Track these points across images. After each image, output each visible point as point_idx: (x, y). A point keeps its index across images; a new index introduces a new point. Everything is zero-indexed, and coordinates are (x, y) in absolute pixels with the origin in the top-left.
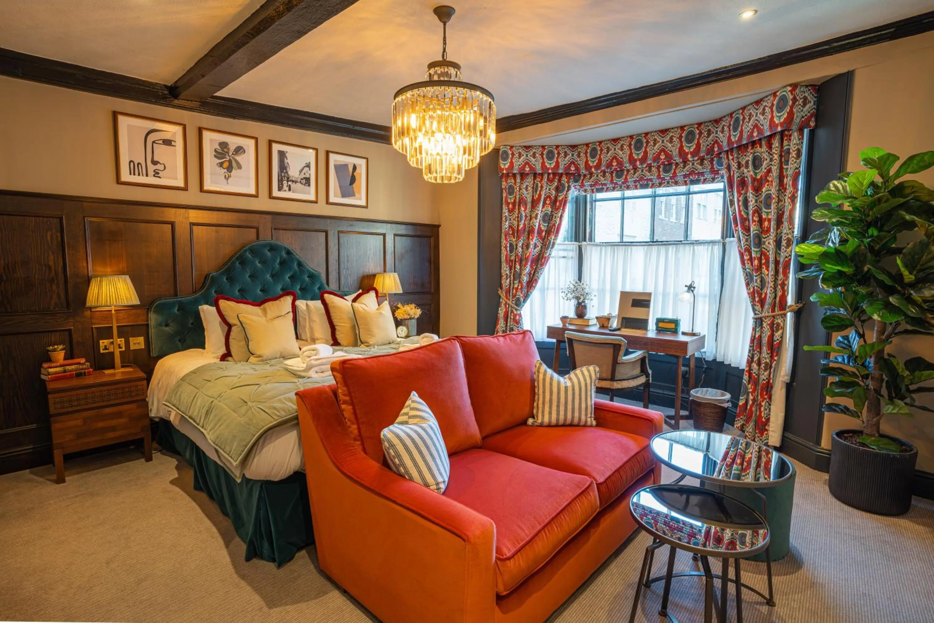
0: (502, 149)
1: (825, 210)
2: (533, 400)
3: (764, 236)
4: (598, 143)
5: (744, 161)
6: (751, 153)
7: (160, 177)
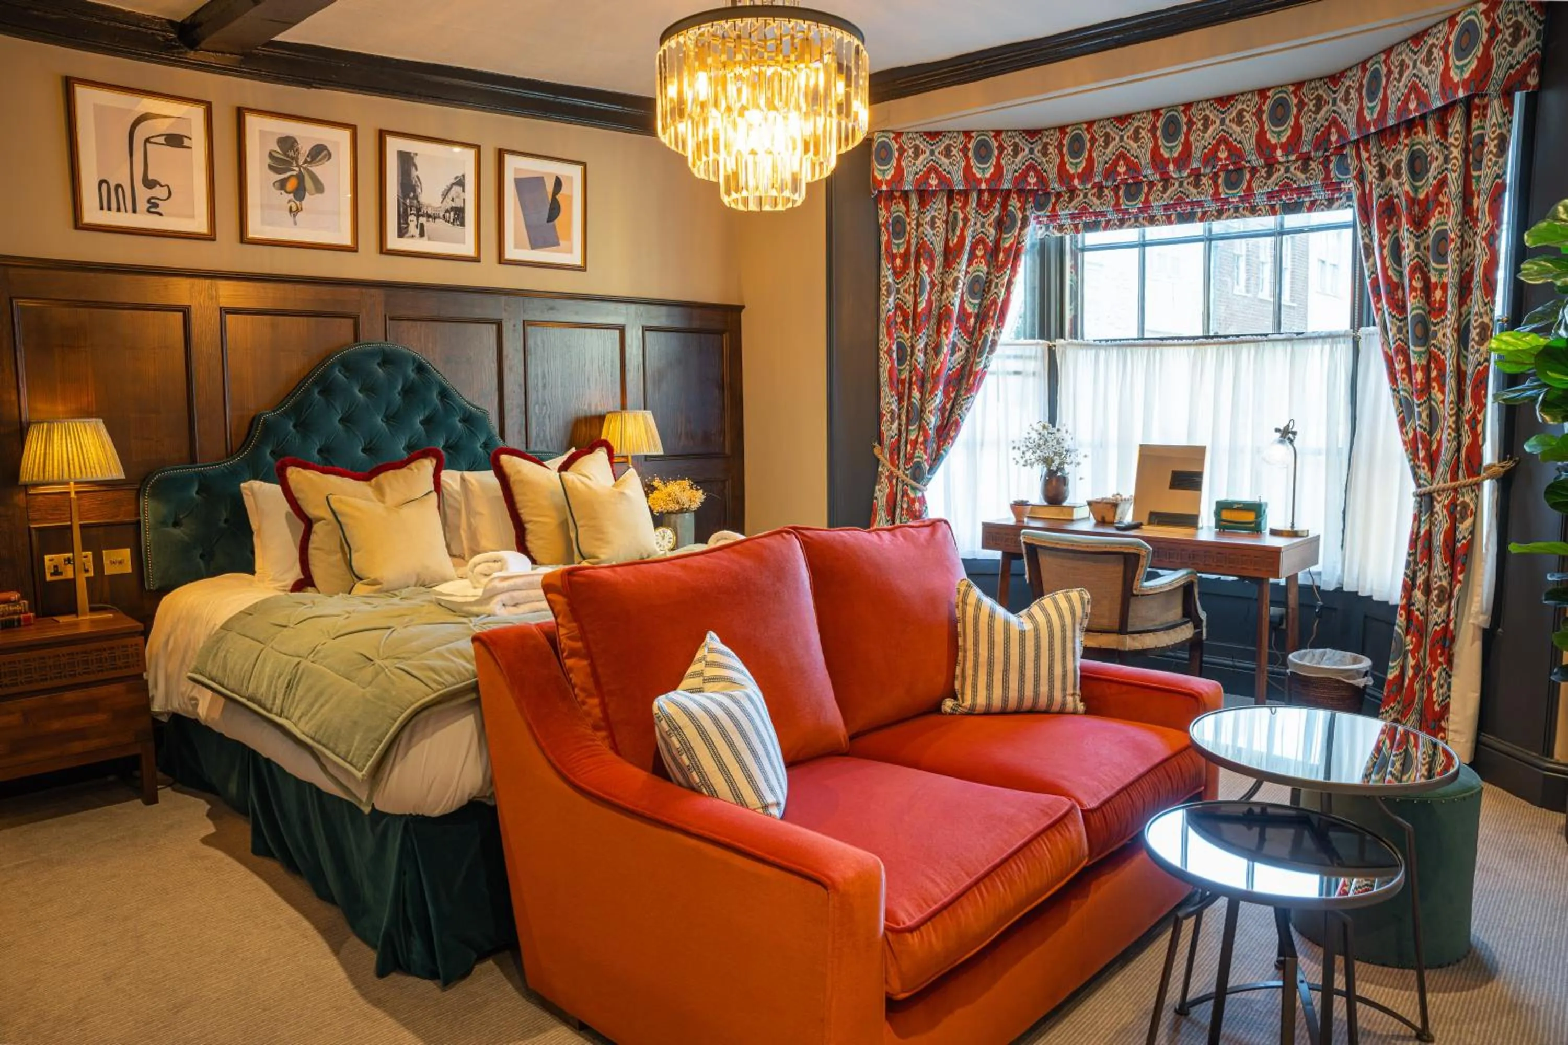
0: (878, 139)
1: (1546, 261)
2: (953, 660)
3: (1435, 321)
4: (1085, 126)
5: (1393, 163)
6: (1406, 145)
7: (160, 214)
